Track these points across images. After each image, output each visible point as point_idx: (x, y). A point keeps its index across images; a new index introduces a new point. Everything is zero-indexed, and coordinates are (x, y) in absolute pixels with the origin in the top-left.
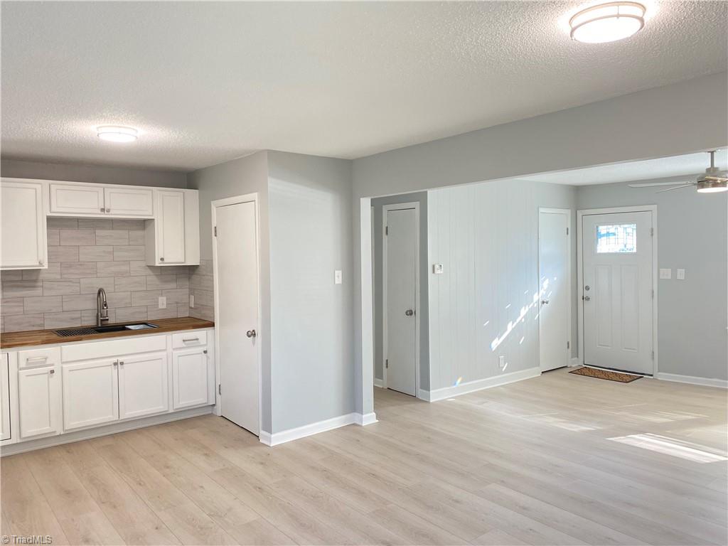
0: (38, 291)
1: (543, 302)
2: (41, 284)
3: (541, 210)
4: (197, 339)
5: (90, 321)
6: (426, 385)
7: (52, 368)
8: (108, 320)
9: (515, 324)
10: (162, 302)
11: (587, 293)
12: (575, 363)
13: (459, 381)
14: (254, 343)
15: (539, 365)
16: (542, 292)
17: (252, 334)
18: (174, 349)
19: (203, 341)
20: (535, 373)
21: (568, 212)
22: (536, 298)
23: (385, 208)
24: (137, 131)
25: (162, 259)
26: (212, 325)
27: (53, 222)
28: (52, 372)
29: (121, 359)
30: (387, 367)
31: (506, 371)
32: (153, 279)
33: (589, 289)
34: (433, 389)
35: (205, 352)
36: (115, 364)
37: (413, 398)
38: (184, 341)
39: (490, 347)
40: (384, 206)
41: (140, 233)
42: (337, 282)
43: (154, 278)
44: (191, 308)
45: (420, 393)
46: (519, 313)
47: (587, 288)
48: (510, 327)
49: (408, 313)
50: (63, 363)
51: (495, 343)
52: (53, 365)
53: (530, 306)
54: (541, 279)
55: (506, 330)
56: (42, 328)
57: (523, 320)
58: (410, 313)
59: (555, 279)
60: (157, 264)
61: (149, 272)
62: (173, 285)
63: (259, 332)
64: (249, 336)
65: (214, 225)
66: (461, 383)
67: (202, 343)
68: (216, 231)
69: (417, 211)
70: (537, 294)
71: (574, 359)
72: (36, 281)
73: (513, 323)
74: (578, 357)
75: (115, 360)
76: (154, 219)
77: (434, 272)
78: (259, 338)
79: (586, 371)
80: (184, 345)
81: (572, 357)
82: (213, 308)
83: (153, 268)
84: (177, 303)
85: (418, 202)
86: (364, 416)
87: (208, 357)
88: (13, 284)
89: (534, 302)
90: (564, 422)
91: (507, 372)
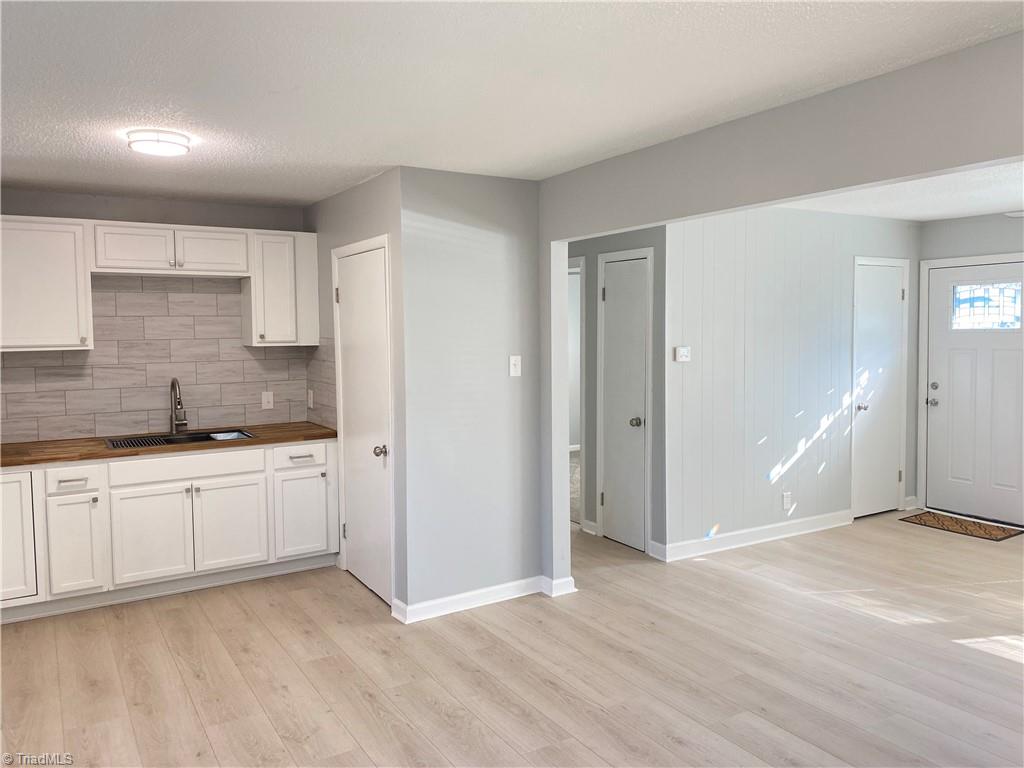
0: (86, 382)
1: (859, 408)
2: (89, 371)
3: (859, 260)
4: (311, 456)
5: (161, 426)
6: (660, 536)
7: (94, 494)
8: (186, 424)
9: (810, 442)
10: (267, 399)
11: (934, 394)
12: (912, 506)
13: (715, 529)
14: (385, 466)
15: (850, 507)
16: (857, 391)
17: (382, 452)
18: (276, 470)
19: (319, 458)
20: (843, 519)
21: (905, 264)
22: (847, 400)
23: (602, 259)
24: (189, 139)
25: (262, 337)
26: (334, 435)
27: (100, 281)
28: (95, 500)
29: (196, 484)
30: (602, 504)
31: (792, 517)
32: (252, 365)
33: (937, 388)
34: (672, 542)
35: (323, 475)
36: (188, 490)
37: (640, 554)
38: (291, 458)
39: (768, 476)
40: (600, 256)
41: (232, 298)
42: (512, 374)
43: (256, 364)
44: (309, 408)
45: (652, 547)
46: (819, 423)
47: (935, 386)
48: (802, 446)
49: (634, 422)
50: (111, 487)
51: (777, 472)
52: (96, 490)
53: (837, 414)
54: (855, 372)
55: (795, 451)
56: (93, 436)
57: (824, 436)
58: (637, 422)
59: (881, 370)
60: (255, 344)
61: (247, 355)
62: (285, 375)
63: (390, 449)
64: (377, 455)
65: (335, 285)
66: (718, 533)
67: (318, 462)
68: (337, 295)
69: (650, 264)
70: (848, 394)
71: (908, 499)
72: (82, 367)
73: (806, 442)
74: (916, 495)
75: (187, 484)
76: (249, 277)
77: (675, 359)
78: (391, 457)
79: (928, 519)
80: (290, 464)
81: (907, 495)
82: (334, 410)
83: (250, 349)
84: (289, 400)
85: (652, 248)
86: (555, 582)
87: (327, 484)
88: (47, 371)
89: (844, 407)
90: (881, 606)
91: (797, 518)
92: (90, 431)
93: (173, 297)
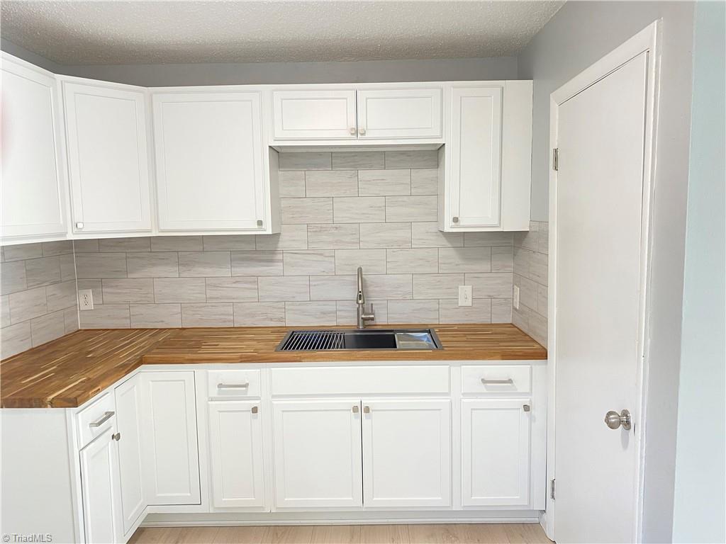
0: (277, 268)
2: (279, 257)
4: (510, 381)
5: (346, 319)
7: (255, 403)
8: (372, 319)
10: (465, 295)
14: (625, 443)
17: (620, 421)
18: (463, 394)
19: (523, 386)
25: (456, 220)
26: (542, 355)
28: (255, 410)
29: (367, 401)
32: (449, 253)
35: (526, 408)
36: (355, 409)
38: (484, 381)
41: (428, 173)
43: (451, 253)
44: (515, 309)
50: (274, 396)
52: (258, 398)
56: (283, 324)
60: (447, 229)
61: (444, 242)
62: (486, 266)
63: (638, 418)
64: (612, 426)
65: (554, 144)
67: (519, 391)
68: (556, 159)
72: (274, 252)
75: (356, 401)
76: (443, 145)
78: (638, 436)
80: (482, 388)
83: (449, 236)
84: (491, 297)
87: (532, 419)
92: (281, 320)
93: (365, 174)
